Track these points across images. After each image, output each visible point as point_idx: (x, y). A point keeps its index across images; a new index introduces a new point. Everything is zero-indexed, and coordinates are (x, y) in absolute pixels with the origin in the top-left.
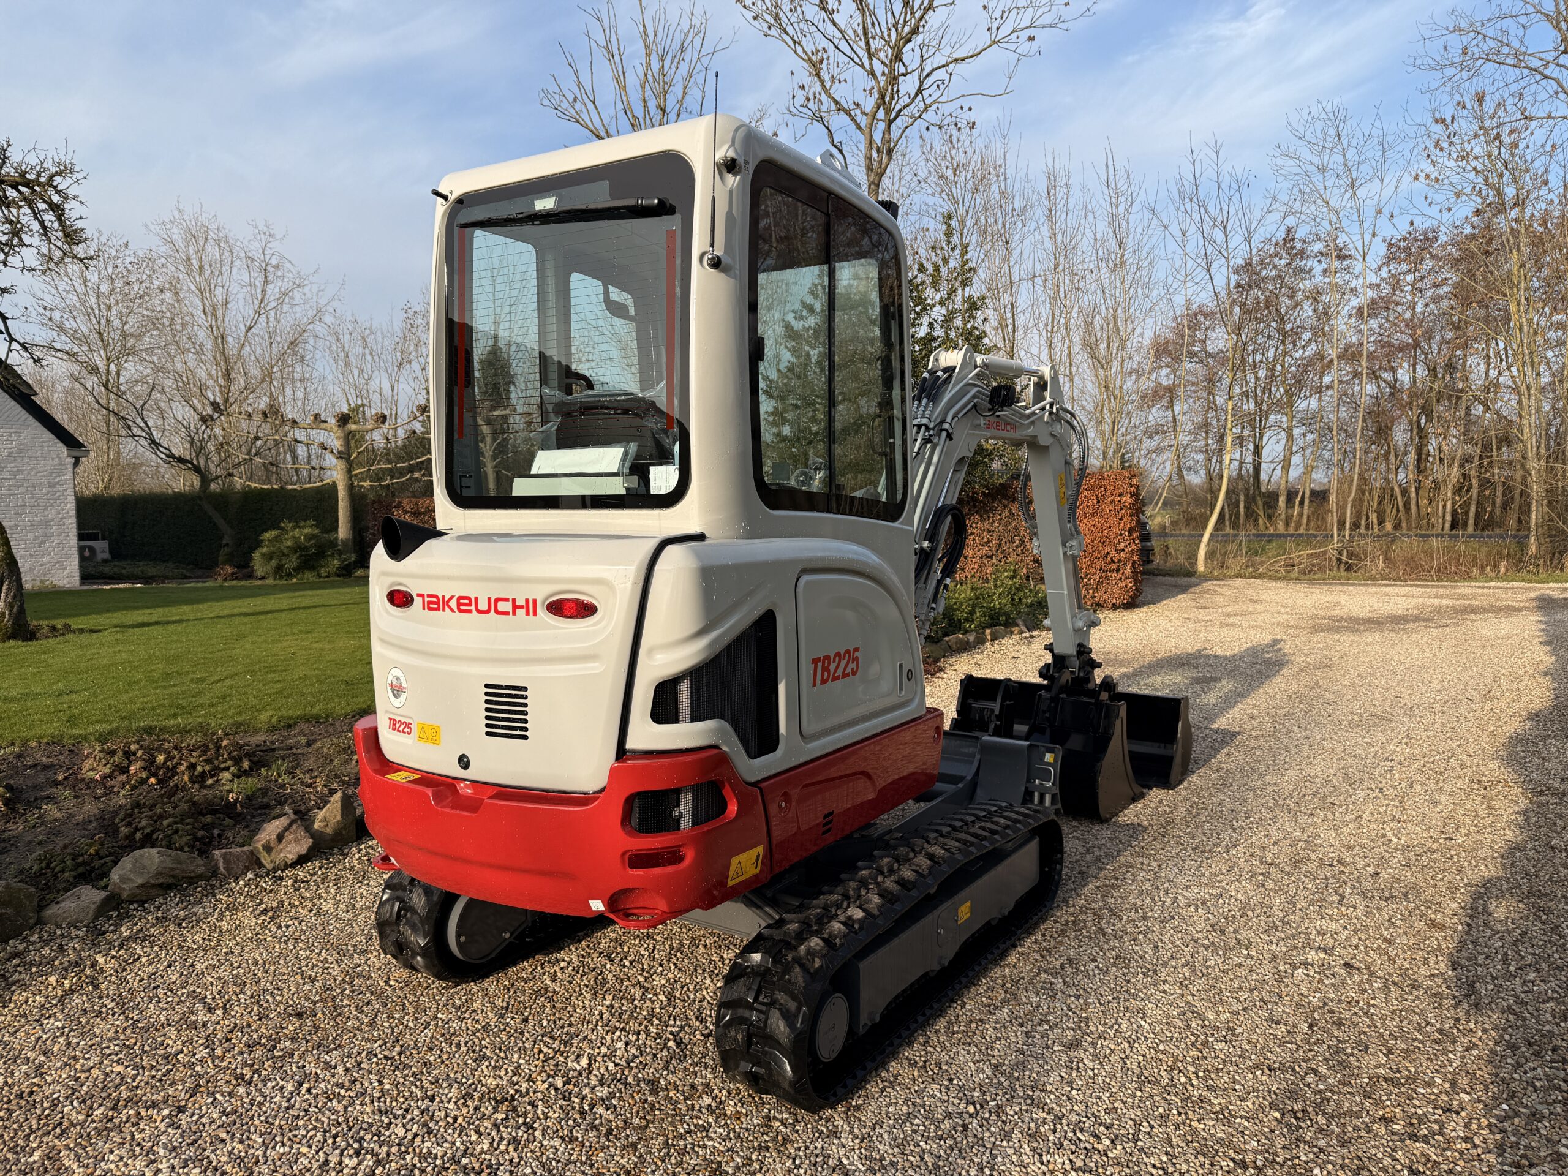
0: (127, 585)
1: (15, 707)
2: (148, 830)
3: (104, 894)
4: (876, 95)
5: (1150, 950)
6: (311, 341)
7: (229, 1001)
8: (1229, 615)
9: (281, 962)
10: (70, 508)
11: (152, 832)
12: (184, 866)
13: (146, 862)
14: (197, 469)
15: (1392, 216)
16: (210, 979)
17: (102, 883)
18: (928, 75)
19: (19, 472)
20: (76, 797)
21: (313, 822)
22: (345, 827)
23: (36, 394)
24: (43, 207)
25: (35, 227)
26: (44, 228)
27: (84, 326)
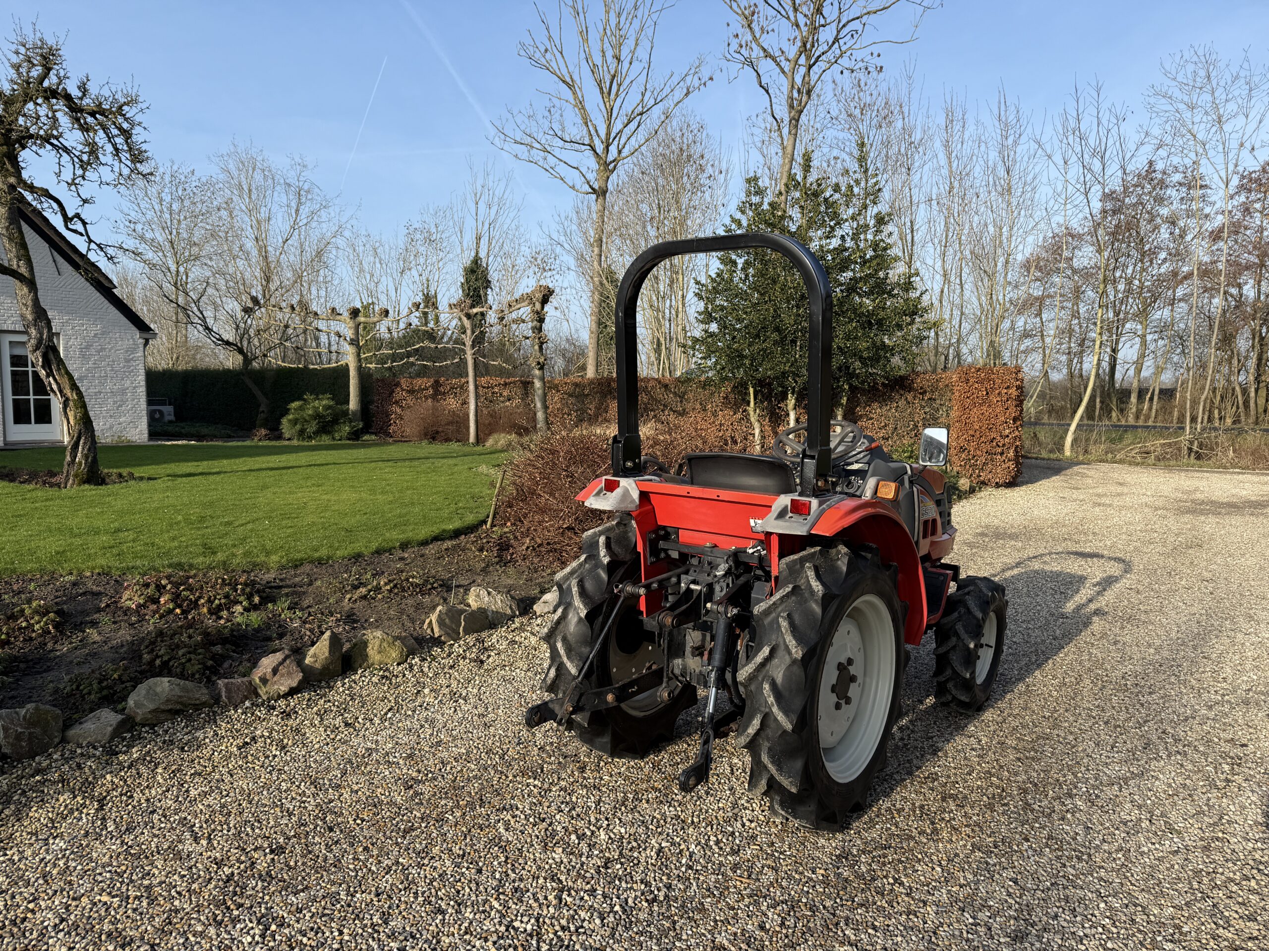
0: (185, 442)
1: (78, 541)
2: (166, 658)
3: (120, 717)
4: (799, 43)
5: (1080, 830)
6: (334, 252)
7: (213, 831)
8: (1099, 495)
9: (265, 793)
10: (141, 379)
11: (170, 660)
12: (191, 695)
13: (159, 689)
14: (240, 351)
15: (1253, 149)
16: (201, 807)
17: (120, 707)
18: (844, 26)
19: (102, 349)
20: (115, 623)
21: (305, 658)
22: (332, 663)
23: (115, 287)
24: (115, 132)
25: (109, 148)
26: (117, 149)
27: (160, 237)
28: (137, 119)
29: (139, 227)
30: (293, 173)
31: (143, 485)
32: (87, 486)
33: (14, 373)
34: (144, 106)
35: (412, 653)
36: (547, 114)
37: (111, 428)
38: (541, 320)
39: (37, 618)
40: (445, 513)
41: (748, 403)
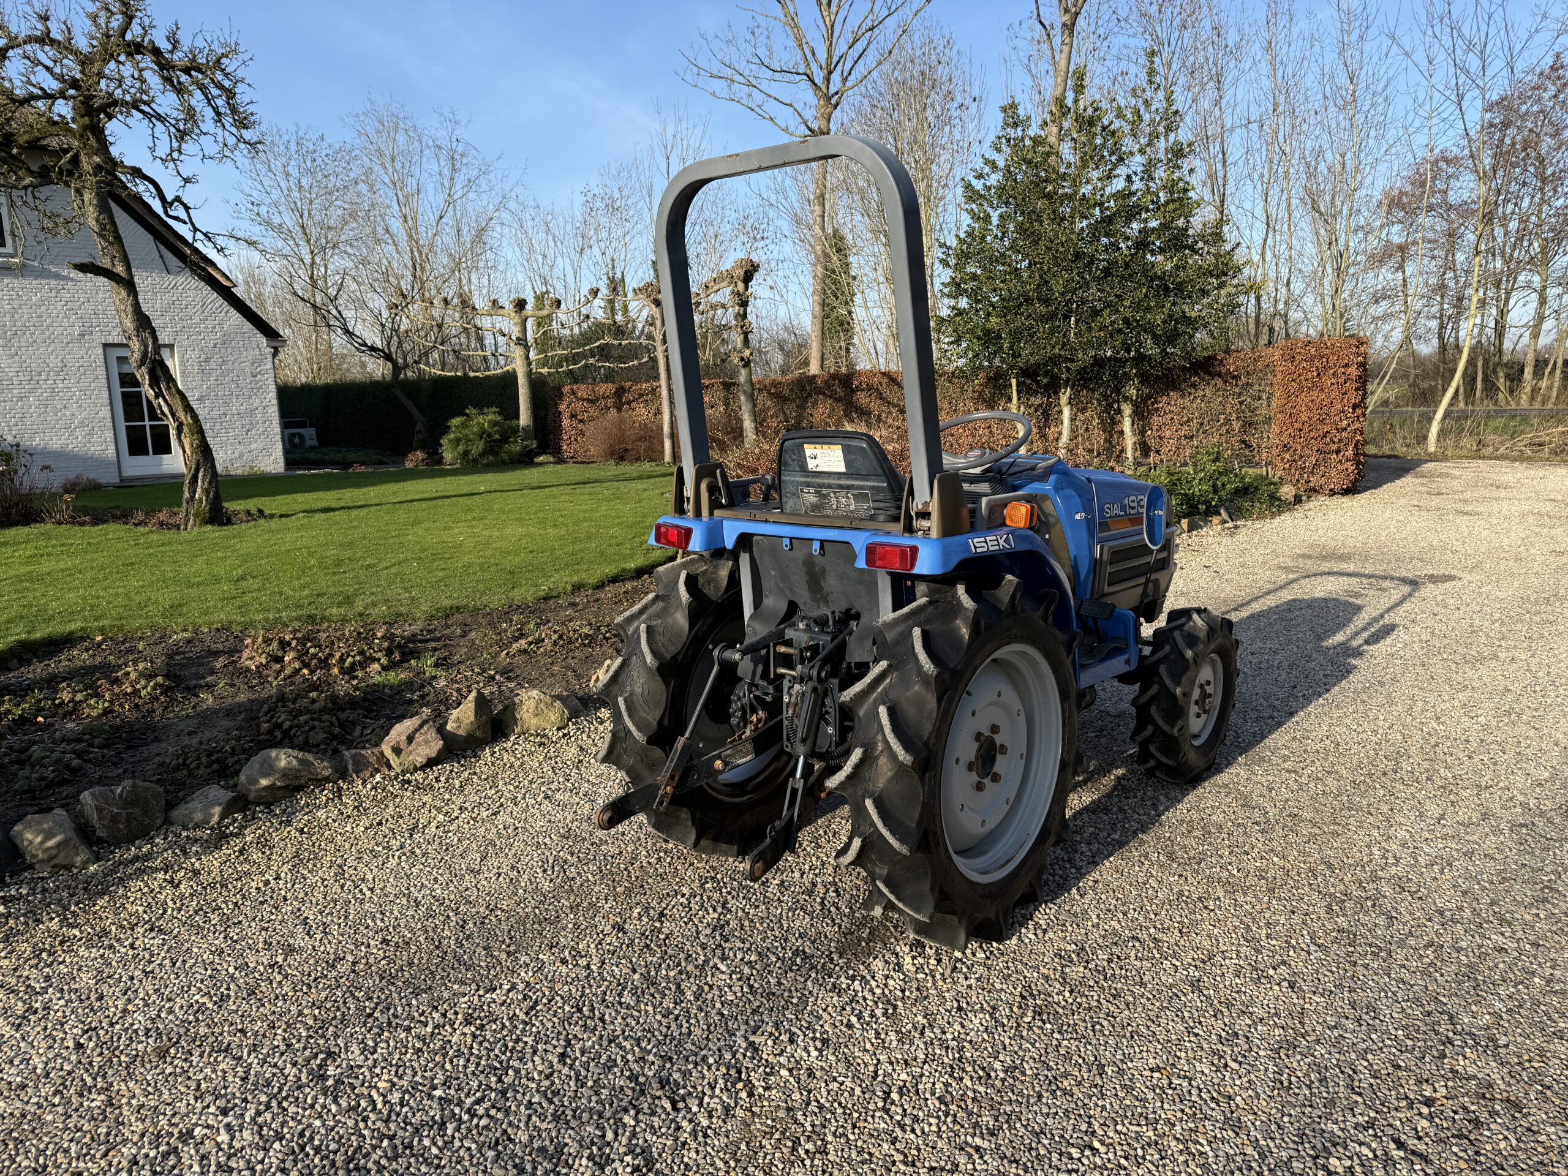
0: (326, 471)
2: (286, 727)
3: (231, 794)
8: (1467, 502)
10: (272, 396)
11: (291, 727)
12: (311, 768)
13: (274, 762)
14: (388, 357)
17: (231, 783)
19: (224, 363)
20: (232, 686)
21: (446, 723)
22: (478, 728)
23: (235, 286)
24: (215, 92)
25: (209, 113)
26: (218, 114)
27: (289, 221)
28: (240, 74)
29: (263, 210)
30: (442, 133)
31: (274, 524)
32: (209, 527)
33: (124, 395)
34: (246, 57)
35: (574, 715)
36: (749, 37)
37: (241, 456)
38: (744, 304)
39: (143, 682)
40: (626, 550)
41: (1010, 400)
